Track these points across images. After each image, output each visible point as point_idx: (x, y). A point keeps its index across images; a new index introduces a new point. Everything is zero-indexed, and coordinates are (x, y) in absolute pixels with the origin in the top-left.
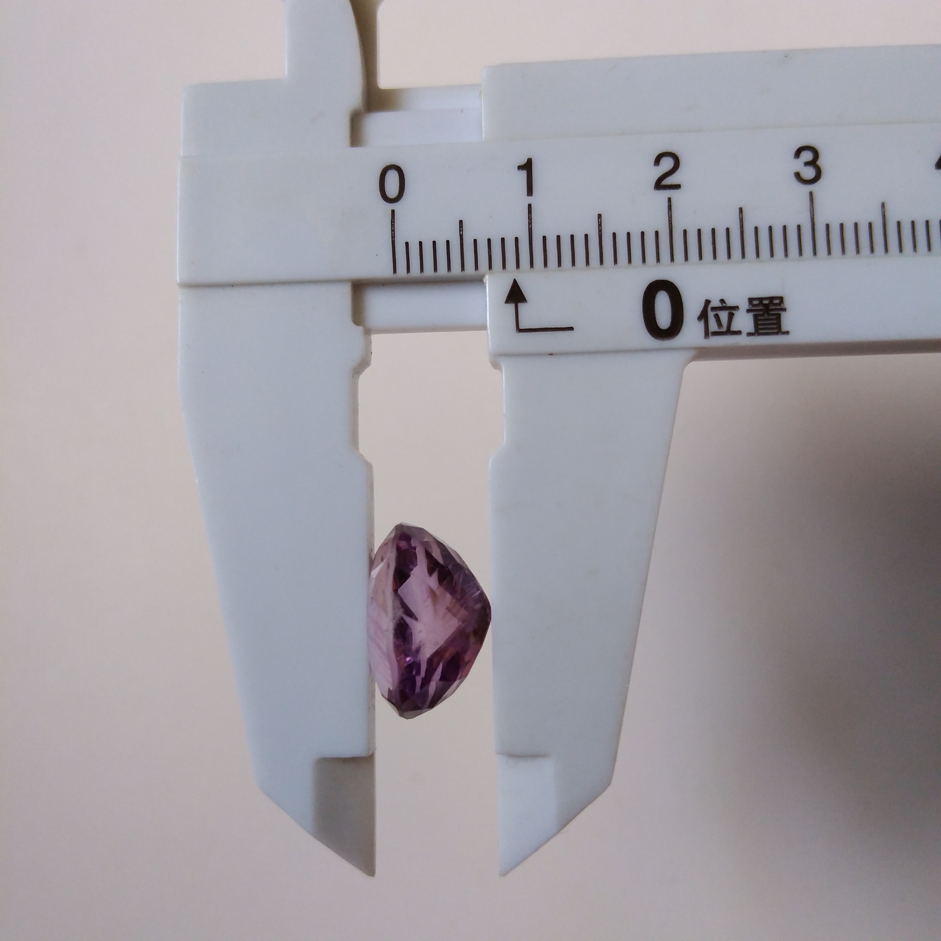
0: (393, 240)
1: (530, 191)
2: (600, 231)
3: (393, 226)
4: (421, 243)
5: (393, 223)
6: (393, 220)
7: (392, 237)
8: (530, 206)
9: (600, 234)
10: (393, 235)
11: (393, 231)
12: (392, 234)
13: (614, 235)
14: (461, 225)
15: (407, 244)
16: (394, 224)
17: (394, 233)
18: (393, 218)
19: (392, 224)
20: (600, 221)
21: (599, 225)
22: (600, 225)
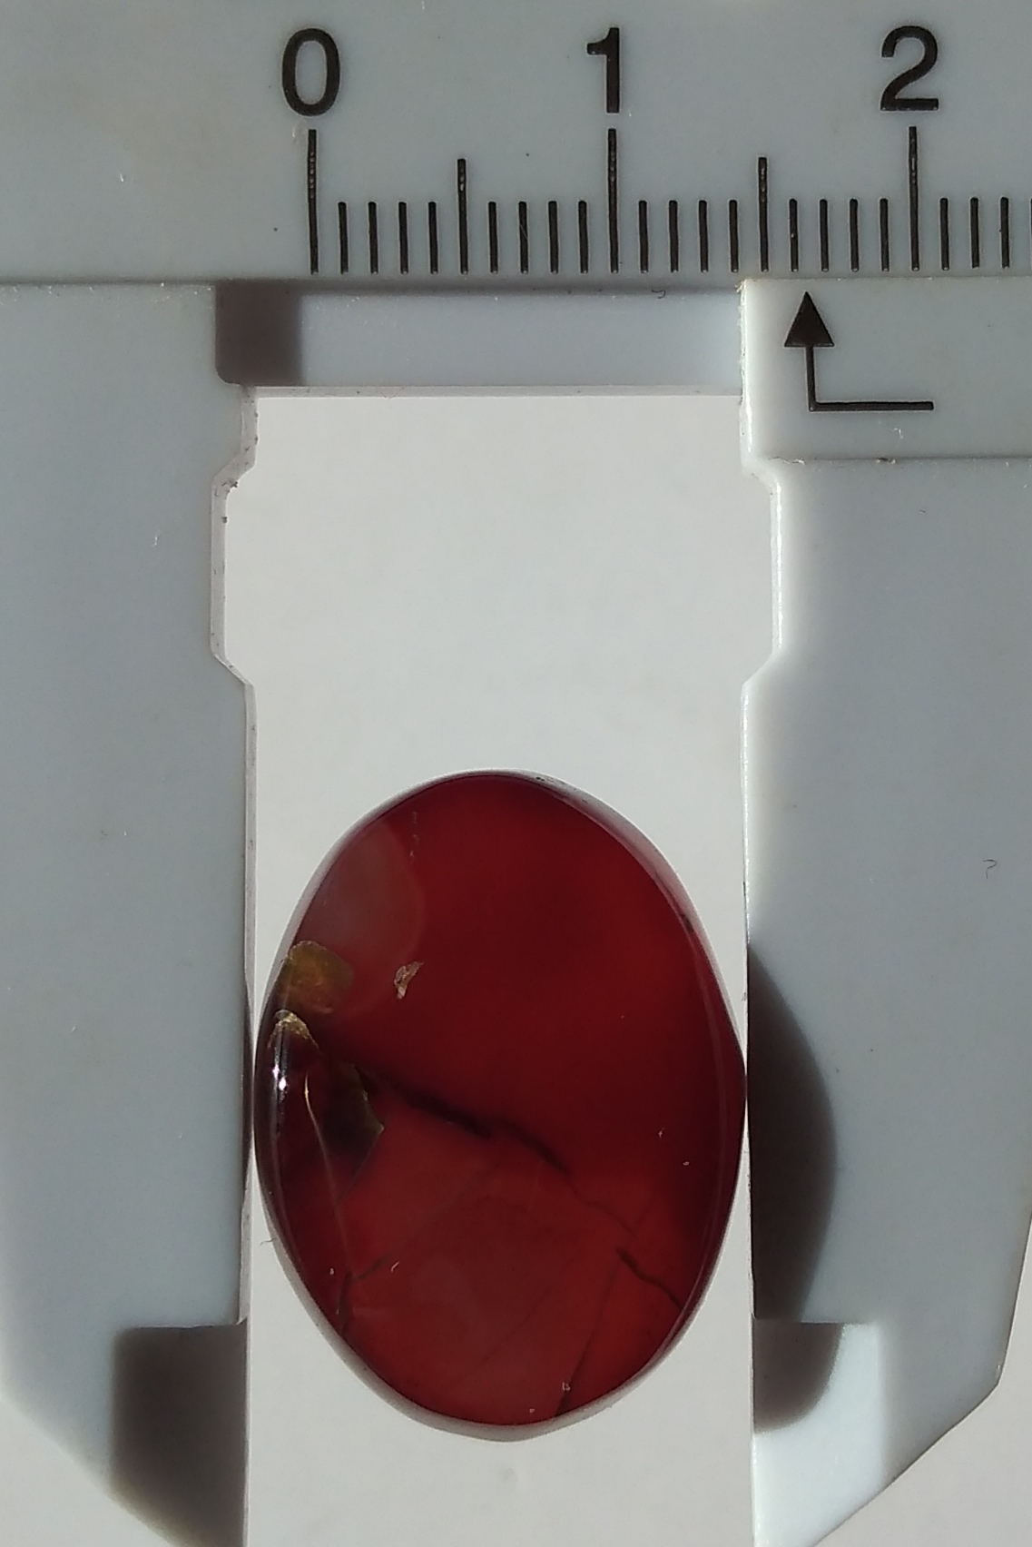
0: (312, 197)
1: (613, 102)
2: (763, 195)
3: (312, 167)
4: (372, 206)
5: (312, 160)
6: (312, 154)
7: (309, 189)
8: (612, 133)
9: (763, 201)
10: (312, 187)
11: (312, 175)
12: (309, 184)
13: (793, 203)
14: (462, 170)
15: (342, 206)
16: (314, 163)
17: (315, 183)
18: (313, 147)
19: (309, 162)
20: (763, 170)
21: (760, 179)
22: (763, 181)
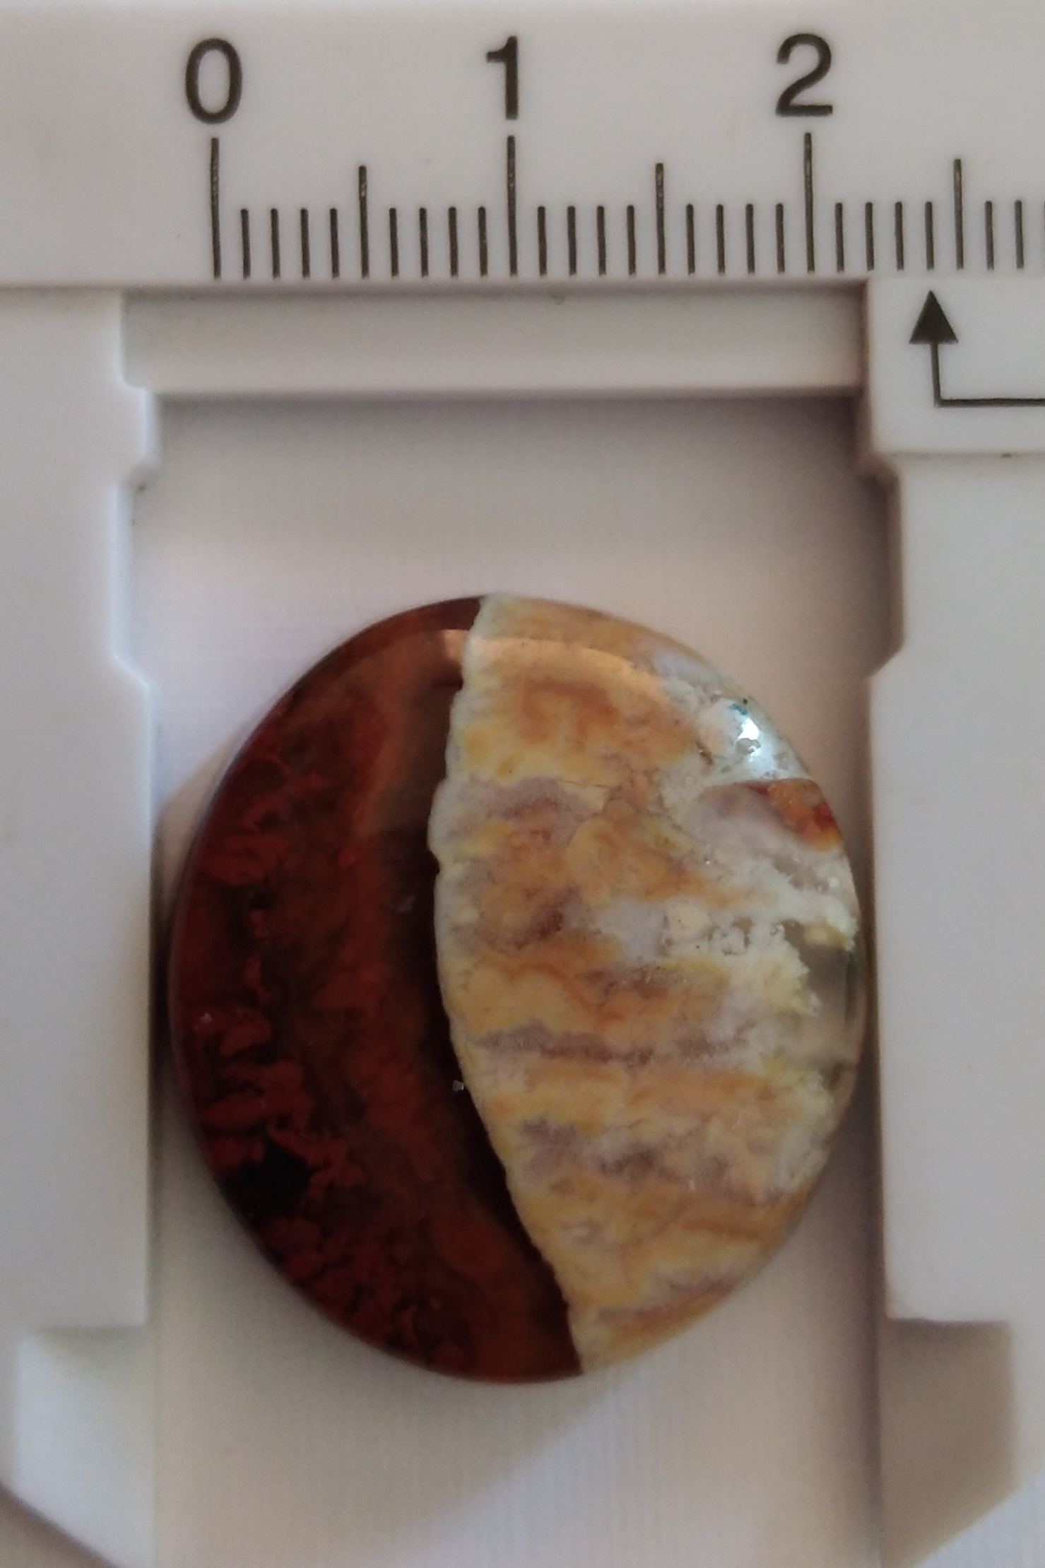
0: (215, 204)
1: (512, 107)
2: (661, 201)
3: (215, 174)
4: (274, 213)
5: (214, 168)
6: (215, 162)
7: (212, 197)
8: (511, 141)
10: (215, 194)
11: (214, 182)
12: (212, 192)
13: (691, 208)
14: (363, 178)
16: (217, 170)
17: (217, 190)
18: (215, 155)
19: (211, 170)
20: (660, 177)
21: (658, 188)
